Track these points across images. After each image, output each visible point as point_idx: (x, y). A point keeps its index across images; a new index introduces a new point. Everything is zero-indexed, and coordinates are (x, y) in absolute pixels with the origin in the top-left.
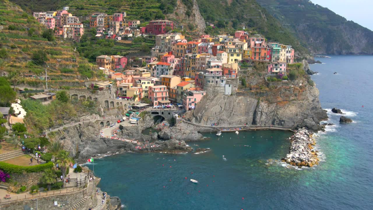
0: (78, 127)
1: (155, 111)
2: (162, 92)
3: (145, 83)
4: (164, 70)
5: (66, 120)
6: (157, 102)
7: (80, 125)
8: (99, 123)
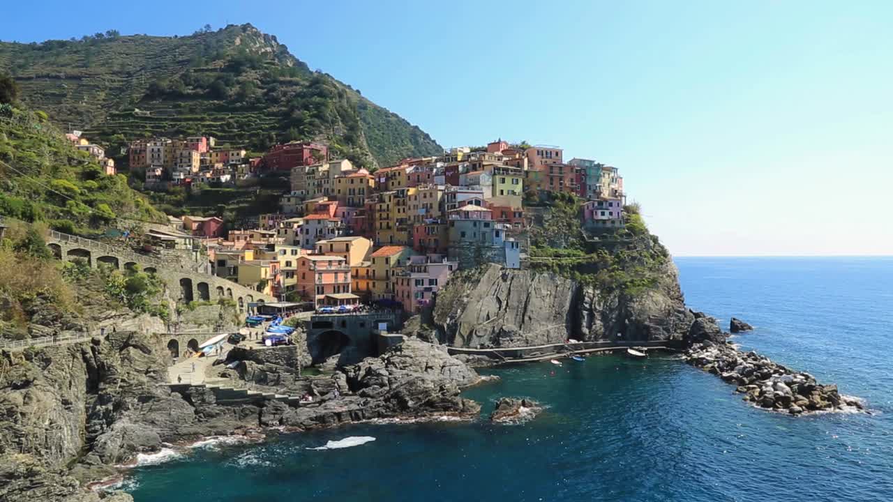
0: (89, 350)
1: (321, 320)
2: (336, 273)
3: (285, 252)
4: (323, 232)
5: (42, 324)
6: (322, 297)
7: (96, 342)
8: (165, 344)
